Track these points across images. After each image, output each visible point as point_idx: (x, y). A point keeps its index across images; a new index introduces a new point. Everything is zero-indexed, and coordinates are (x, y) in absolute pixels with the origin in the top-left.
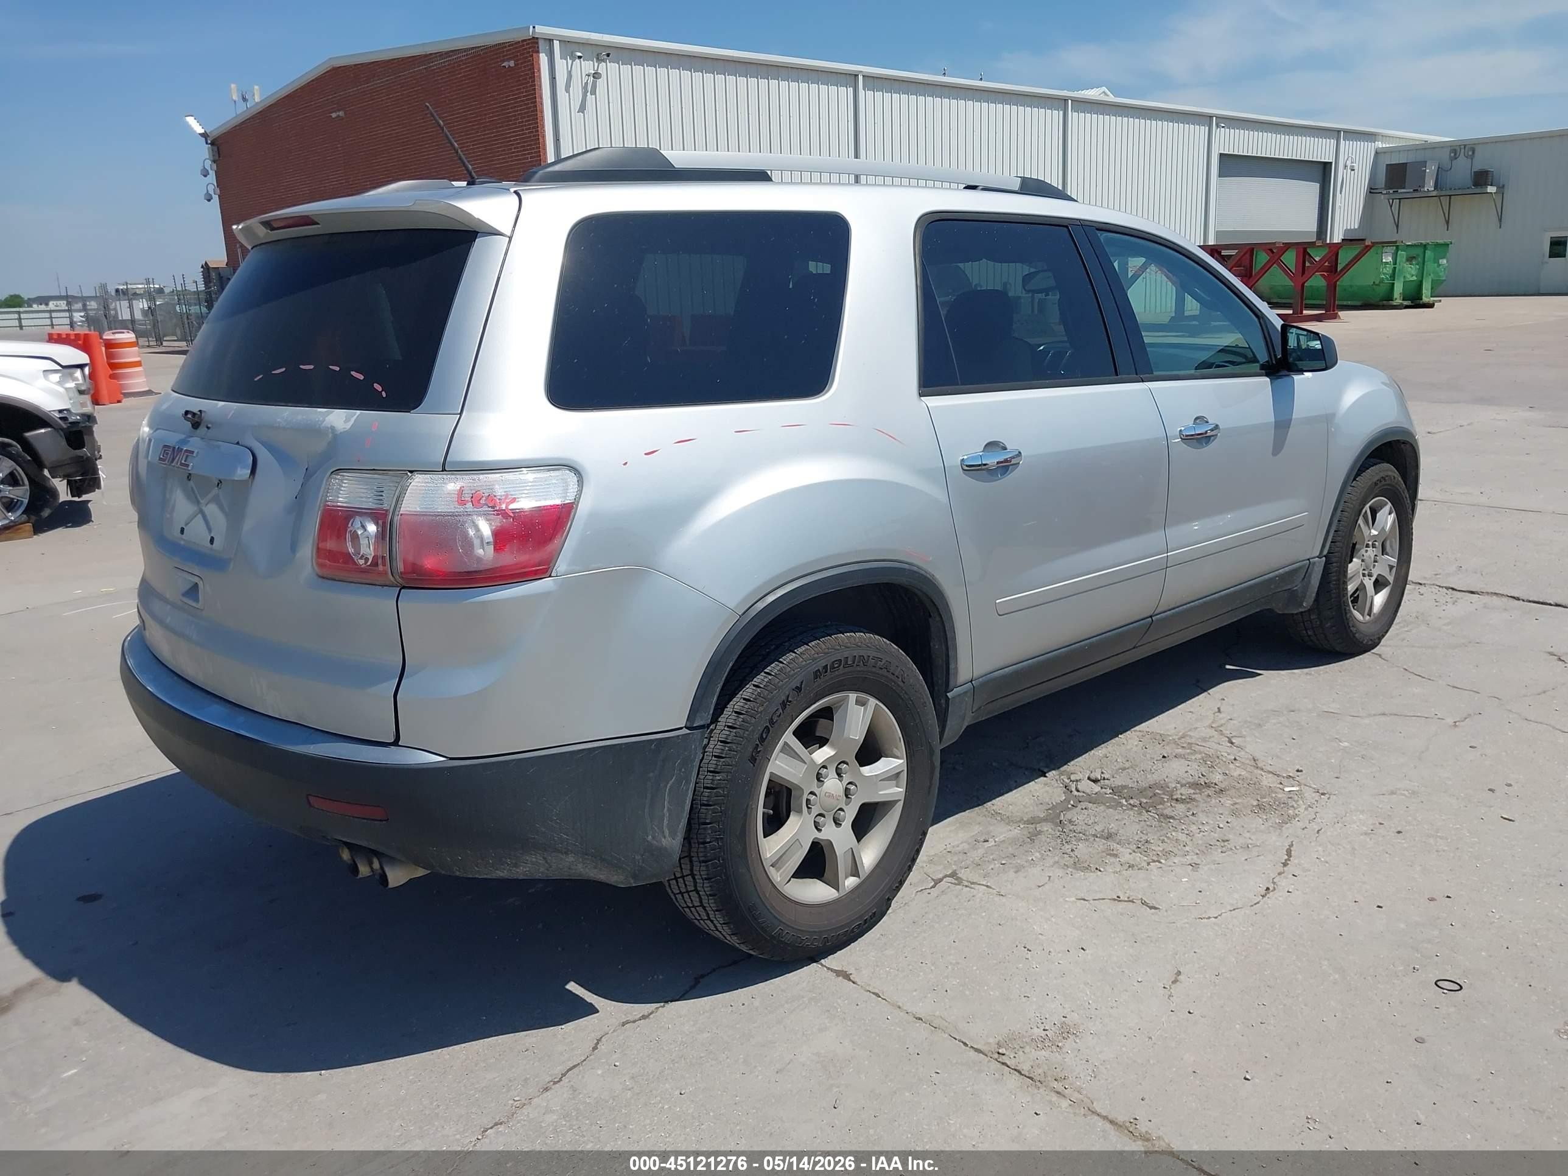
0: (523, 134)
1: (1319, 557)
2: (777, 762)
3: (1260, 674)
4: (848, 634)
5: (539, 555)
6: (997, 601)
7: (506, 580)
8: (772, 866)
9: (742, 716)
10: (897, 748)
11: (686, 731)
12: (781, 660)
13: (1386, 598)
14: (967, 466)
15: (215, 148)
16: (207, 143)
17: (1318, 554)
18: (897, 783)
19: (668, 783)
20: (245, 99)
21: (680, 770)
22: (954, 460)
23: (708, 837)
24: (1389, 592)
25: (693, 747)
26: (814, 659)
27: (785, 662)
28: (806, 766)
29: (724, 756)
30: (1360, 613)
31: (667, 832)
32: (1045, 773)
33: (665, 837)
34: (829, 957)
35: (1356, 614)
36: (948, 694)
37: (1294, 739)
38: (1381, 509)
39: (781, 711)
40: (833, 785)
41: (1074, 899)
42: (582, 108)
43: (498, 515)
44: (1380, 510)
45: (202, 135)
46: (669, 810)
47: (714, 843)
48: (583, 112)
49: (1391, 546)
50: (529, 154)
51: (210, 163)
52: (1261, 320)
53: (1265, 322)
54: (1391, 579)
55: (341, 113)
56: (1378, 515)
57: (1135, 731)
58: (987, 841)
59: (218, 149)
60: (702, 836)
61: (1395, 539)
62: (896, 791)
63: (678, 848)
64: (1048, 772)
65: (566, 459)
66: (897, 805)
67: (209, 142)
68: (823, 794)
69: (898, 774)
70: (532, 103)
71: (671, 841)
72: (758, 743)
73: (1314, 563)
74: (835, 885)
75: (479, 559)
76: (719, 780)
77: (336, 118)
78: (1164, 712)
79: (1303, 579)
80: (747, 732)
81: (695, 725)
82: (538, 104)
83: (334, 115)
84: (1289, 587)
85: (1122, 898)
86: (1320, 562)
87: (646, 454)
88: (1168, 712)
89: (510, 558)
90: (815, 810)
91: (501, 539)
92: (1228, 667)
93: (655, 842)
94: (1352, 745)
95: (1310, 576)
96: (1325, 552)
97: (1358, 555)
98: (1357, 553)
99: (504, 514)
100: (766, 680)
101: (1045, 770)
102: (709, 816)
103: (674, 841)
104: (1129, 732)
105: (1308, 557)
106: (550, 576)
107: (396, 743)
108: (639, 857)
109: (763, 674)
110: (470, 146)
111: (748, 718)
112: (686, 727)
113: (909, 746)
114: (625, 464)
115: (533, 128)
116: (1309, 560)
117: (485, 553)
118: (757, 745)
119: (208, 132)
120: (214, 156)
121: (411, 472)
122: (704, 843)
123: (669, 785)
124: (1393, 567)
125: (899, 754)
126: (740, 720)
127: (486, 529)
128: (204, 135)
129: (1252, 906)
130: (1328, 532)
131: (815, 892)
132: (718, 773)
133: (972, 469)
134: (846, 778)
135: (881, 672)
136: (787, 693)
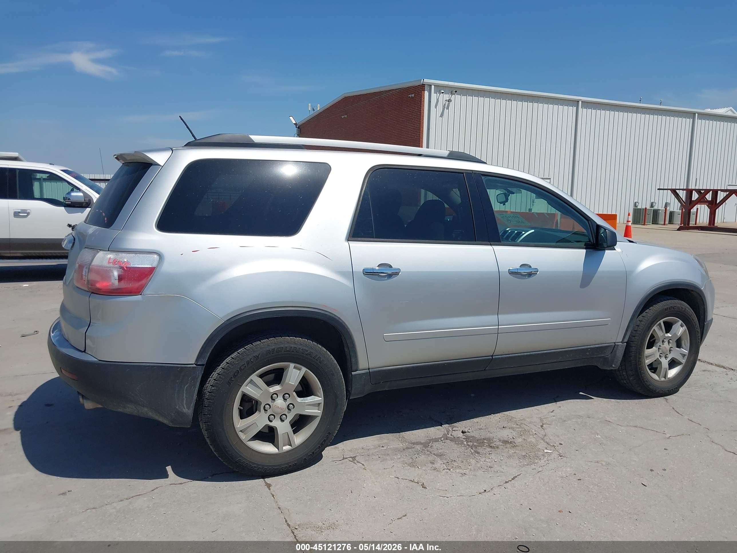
0: (414, 126)
1: (622, 342)
2: (247, 387)
3: (593, 399)
4: (292, 337)
5: (137, 285)
6: (384, 335)
7: (124, 294)
8: (241, 431)
9: (228, 364)
10: (319, 392)
11: (195, 366)
12: (253, 344)
13: (679, 370)
14: (366, 272)
15: (299, 129)
16: (296, 128)
17: (621, 341)
18: (318, 408)
19: (185, 386)
20: (314, 110)
21: (191, 381)
22: (359, 268)
23: (206, 412)
24: (681, 368)
25: (198, 373)
26: (268, 345)
27: (254, 345)
28: (262, 392)
29: (217, 380)
30: (658, 376)
31: (185, 406)
32: (442, 424)
33: (184, 408)
34: (270, 478)
35: (655, 376)
36: (352, 373)
37: (575, 430)
38: (676, 323)
39: (246, 365)
40: (280, 402)
41: (393, 477)
42: (442, 115)
43: (121, 269)
44: (674, 324)
45: (294, 124)
46: (186, 397)
47: (208, 415)
48: (442, 117)
49: (685, 344)
50: (415, 135)
51: (297, 135)
52: (589, 222)
53: (591, 223)
54: (684, 361)
55: (346, 116)
56: (673, 326)
57: (502, 414)
58: (383, 447)
59: (300, 130)
60: (204, 412)
61: (687, 341)
62: (317, 412)
63: (191, 415)
64: (443, 425)
65: (156, 250)
66: (318, 418)
67: (297, 127)
68: (274, 405)
69: (319, 404)
70: (419, 113)
71: (188, 410)
72: (232, 376)
73: (618, 345)
74: (277, 447)
75: (113, 284)
76: (213, 389)
77: (343, 118)
78: (525, 408)
79: (612, 352)
80: (228, 371)
81: (198, 364)
82: (422, 113)
83: (343, 117)
84: (603, 355)
85: (415, 481)
86: (622, 345)
87: (193, 251)
88: (527, 408)
89: (124, 285)
90: (269, 412)
91: (120, 278)
92: (581, 393)
93: (180, 410)
94: (602, 437)
95: (616, 351)
96: (626, 340)
97: (656, 345)
98: (656, 344)
99: (122, 268)
100: (243, 351)
101: (443, 423)
102: (207, 404)
103: (189, 411)
104: (498, 414)
105: (615, 342)
106: (141, 295)
107: (85, 351)
108: (173, 414)
109: (243, 348)
110: (393, 131)
111: (230, 366)
112: (195, 364)
113: (325, 392)
114: (182, 254)
115: (419, 124)
116: (615, 343)
117: (115, 283)
118: (232, 377)
119: (297, 123)
120: (298, 133)
121: (100, 250)
122: (205, 415)
123: (186, 387)
124: (685, 355)
125: (319, 395)
126: (227, 366)
127: (116, 274)
128: (296, 124)
129: (470, 496)
130: (627, 330)
131: (268, 448)
132: (213, 386)
133: (369, 273)
134: (289, 401)
135: (307, 356)
136: (251, 358)
